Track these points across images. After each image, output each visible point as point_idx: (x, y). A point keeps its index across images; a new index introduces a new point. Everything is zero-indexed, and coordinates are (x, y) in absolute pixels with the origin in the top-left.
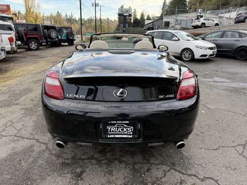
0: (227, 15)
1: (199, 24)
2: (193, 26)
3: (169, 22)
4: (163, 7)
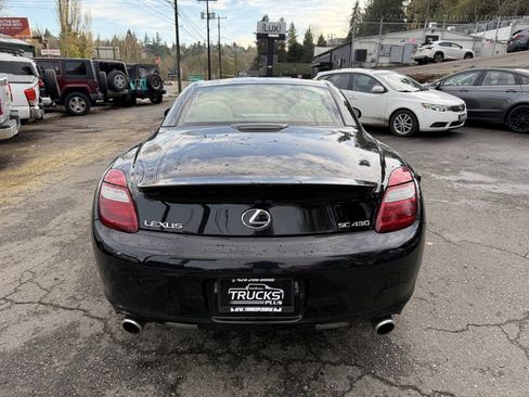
0: (490, 34)
1: (429, 53)
2: (416, 60)
3: (365, 51)
4: (353, 19)
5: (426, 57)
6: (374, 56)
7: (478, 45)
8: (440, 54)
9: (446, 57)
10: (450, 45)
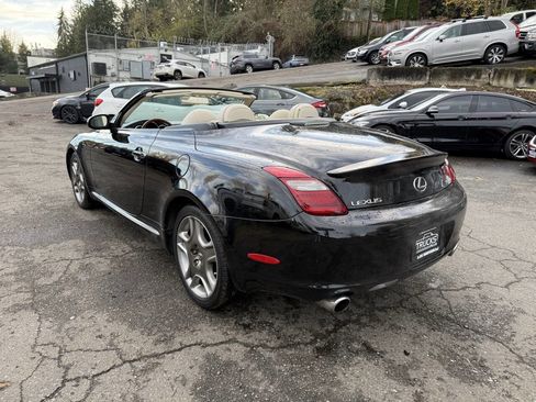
0: (213, 57)
1: (170, 71)
2: (158, 76)
3: (104, 65)
4: (60, 29)
5: (167, 74)
6: (114, 70)
7: (206, 66)
8: (177, 71)
9: (184, 75)
10: (185, 64)
